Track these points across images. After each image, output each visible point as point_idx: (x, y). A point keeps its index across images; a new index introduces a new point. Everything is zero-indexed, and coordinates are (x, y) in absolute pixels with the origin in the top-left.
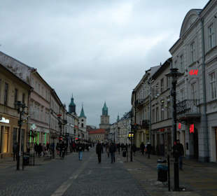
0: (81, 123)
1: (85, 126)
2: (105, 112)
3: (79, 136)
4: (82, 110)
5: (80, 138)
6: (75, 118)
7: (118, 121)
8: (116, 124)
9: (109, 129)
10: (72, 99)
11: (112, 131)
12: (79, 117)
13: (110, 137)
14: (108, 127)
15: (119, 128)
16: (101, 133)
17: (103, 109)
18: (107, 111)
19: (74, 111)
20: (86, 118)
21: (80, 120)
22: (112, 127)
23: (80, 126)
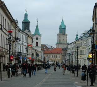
0: (35, 41)
1: (39, 45)
2: (62, 30)
3: (33, 55)
4: (37, 26)
5: (34, 57)
6: (28, 36)
7: (77, 40)
8: (75, 43)
9: (66, 49)
10: (26, 15)
11: (69, 51)
12: (34, 35)
13: (67, 57)
14: (65, 46)
15: (78, 47)
16: (58, 53)
17: (61, 26)
18: (64, 29)
19: (28, 28)
20: (40, 36)
21: (34, 38)
22: (70, 47)
23: (34, 44)
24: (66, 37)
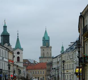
0: (16, 56)
1: (21, 60)
2: (46, 42)
3: (14, 72)
4: (18, 39)
5: (16, 74)
6: (9, 50)
7: (63, 53)
8: (60, 56)
9: (51, 64)
10: (5, 27)
12: (15, 49)
13: (53, 73)
14: (49, 61)
15: (64, 62)
16: (42, 68)
17: (44, 38)
18: (48, 41)
19: (8, 42)
20: (22, 50)
21: (15, 52)
22: (55, 61)
23: (15, 60)
24: (51, 50)
